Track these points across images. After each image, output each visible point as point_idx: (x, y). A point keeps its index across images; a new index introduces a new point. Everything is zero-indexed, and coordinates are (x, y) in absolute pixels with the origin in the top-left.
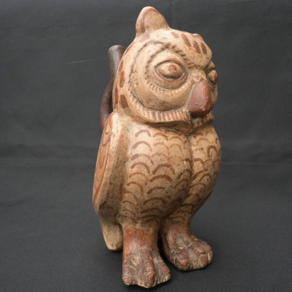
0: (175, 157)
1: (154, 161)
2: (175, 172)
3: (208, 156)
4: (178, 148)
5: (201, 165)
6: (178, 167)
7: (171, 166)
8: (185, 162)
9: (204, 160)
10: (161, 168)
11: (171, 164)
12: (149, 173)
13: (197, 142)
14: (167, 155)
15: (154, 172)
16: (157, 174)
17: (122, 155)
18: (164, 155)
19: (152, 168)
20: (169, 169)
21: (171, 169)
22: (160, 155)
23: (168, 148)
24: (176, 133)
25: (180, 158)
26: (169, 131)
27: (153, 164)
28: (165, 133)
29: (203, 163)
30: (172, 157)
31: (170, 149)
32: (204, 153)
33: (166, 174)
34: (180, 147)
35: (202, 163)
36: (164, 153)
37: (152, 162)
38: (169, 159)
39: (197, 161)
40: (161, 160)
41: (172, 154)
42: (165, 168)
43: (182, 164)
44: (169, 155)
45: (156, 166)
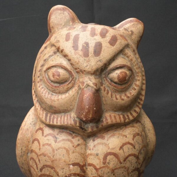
0: (59, 160)
1: (40, 160)
2: (59, 175)
3: (104, 163)
4: (65, 151)
5: (94, 171)
6: (62, 171)
7: (55, 169)
8: (71, 166)
9: (98, 167)
10: (46, 168)
11: (55, 166)
12: (37, 169)
13: (94, 146)
14: (52, 157)
15: (41, 170)
16: (43, 172)
17: (25, 147)
18: (49, 157)
19: (39, 166)
20: (52, 171)
21: (55, 171)
22: (45, 156)
23: (53, 150)
24: (71, 134)
25: (65, 162)
26: (63, 132)
27: (40, 163)
28: (58, 135)
29: (97, 169)
30: (56, 160)
31: (56, 152)
32: (99, 159)
33: (51, 174)
34: (67, 151)
35: (95, 169)
36: (49, 155)
37: (39, 160)
38: (53, 161)
39: (91, 166)
40: (46, 160)
41: (57, 157)
42: (49, 169)
43: (67, 168)
44: (53, 157)
45: (42, 165)
